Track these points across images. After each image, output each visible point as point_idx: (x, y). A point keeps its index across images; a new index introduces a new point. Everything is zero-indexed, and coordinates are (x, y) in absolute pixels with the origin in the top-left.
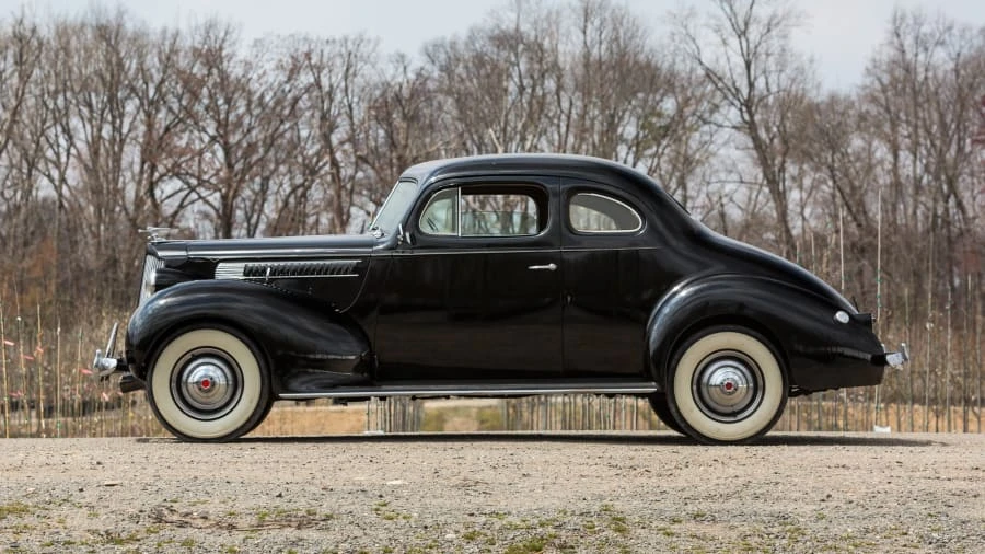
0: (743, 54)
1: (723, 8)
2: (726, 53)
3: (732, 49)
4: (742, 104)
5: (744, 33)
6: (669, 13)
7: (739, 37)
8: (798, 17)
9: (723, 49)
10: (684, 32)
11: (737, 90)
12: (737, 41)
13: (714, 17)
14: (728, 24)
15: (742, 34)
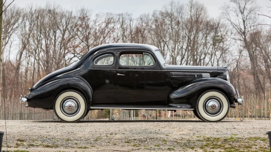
0: (243, 19)
1: (237, 5)
2: (238, 18)
3: (239, 17)
4: (242, 33)
5: (243, 13)
6: (222, 7)
7: (242, 14)
8: (259, 8)
9: (237, 17)
10: (226, 12)
11: (241, 29)
12: (241, 15)
13: (234, 8)
14: (238, 10)
15: (242, 13)
